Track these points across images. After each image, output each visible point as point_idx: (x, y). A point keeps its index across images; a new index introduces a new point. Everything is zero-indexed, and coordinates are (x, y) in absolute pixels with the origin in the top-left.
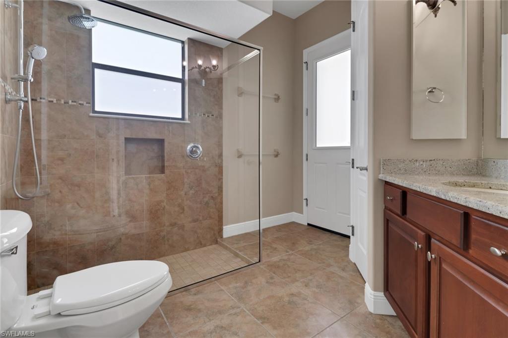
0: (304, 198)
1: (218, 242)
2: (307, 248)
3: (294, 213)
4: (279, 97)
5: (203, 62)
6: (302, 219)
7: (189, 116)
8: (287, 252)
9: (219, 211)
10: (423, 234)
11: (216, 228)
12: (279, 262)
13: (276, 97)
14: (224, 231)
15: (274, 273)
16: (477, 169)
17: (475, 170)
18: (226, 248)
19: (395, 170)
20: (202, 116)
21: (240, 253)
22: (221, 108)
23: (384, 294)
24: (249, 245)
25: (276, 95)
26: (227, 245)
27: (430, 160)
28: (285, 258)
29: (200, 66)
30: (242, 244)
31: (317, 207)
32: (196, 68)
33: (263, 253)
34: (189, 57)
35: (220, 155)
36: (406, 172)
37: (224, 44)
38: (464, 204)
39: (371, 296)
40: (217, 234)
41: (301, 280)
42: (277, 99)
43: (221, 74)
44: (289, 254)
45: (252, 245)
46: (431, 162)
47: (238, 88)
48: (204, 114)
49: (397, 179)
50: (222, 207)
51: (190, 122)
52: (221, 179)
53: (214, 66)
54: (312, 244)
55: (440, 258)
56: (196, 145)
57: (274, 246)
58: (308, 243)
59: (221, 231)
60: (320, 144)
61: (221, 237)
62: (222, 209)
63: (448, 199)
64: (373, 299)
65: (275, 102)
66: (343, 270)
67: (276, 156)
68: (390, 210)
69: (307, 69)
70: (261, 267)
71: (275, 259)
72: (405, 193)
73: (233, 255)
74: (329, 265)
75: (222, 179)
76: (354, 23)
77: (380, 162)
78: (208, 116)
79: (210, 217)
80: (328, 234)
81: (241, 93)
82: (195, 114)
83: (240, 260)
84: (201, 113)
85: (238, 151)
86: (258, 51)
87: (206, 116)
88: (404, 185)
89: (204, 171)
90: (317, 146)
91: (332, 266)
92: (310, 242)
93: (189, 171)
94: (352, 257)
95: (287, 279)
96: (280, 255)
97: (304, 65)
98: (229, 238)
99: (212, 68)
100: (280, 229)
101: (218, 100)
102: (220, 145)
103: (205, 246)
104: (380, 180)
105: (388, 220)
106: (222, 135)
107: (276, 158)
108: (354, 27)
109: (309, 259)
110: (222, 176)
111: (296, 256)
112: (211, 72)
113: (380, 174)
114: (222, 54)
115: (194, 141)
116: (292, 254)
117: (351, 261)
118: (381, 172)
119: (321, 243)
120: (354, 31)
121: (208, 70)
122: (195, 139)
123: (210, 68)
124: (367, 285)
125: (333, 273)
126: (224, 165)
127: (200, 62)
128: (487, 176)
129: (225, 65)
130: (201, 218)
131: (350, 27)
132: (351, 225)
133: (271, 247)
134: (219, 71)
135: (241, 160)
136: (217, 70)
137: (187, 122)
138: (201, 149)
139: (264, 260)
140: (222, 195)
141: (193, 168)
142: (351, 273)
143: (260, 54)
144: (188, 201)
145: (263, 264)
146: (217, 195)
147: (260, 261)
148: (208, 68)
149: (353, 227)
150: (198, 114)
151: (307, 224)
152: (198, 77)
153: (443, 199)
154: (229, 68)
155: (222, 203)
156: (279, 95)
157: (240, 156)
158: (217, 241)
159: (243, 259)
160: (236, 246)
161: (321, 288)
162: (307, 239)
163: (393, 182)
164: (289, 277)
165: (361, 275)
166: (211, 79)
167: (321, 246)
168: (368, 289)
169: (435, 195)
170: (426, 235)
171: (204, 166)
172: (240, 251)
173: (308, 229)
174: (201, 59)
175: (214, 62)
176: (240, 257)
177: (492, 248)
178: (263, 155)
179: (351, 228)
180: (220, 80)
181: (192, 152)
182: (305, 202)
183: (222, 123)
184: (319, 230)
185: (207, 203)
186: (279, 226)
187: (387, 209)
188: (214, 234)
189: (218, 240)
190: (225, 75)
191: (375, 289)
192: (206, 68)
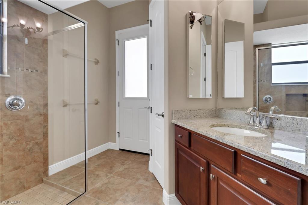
0: (117, 131)
1: (44, 181)
2: (121, 169)
3: (109, 143)
4: (98, 61)
5: (26, 23)
6: (115, 146)
7: (8, 70)
8: (107, 176)
9: (44, 154)
10: (205, 161)
11: (42, 170)
12: (101, 187)
13: (96, 61)
14: (49, 170)
15: (99, 199)
16: (216, 114)
17: (215, 114)
18: (52, 185)
19: (181, 117)
20: (25, 70)
21: (66, 188)
22: (46, 65)
23: (176, 196)
24: (75, 177)
25: (95, 59)
26: (52, 182)
27: (197, 110)
28: (106, 181)
29: (22, 26)
30: (68, 178)
31: (126, 137)
32: (18, 26)
33: (88, 182)
34: (8, 14)
35: (46, 105)
36: (186, 118)
37: (50, 11)
38: (238, 148)
39: (167, 198)
40: (43, 174)
41: (121, 198)
42: (97, 62)
43: (46, 36)
44: (109, 178)
45: (77, 177)
46: (197, 111)
47: (63, 50)
48: (27, 70)
49: (185, 125)
50: (48, 150)
51: (9, 76)
52: (46, 127)
53: (38, 28)
54: (124, 165)
55: (217, 177)
56: (18, 97)
57: (97, 173)
58: (122, 165)
59: (46, 171)
60: (127, 96)
61: (47, 175)
62: (48, 152)
63: (225, 143)
64: (169, 200)
65: (95, 64)
66: (147, 180)
67: (97, 104)
68: (178, 142)
69: (118, 45)
70: (87, 196)
71: (98, 185)
72: (190, 134)
73: (59, 190)
74: (138, 179)
75: (48, 126)
76: (151, 21)
77: (172, 112)
78: (32, 71)
79: (35, 161)
80: (134, 154)
81: (66, 55)
82: (16, 68)
83: (66, 193)
84: (24, 68)
85: (63, 101)
86: (84, 24)
87: (30, 71)
88: (191, 129)
89: (27, 121)
90: (126, 97)
91: (139, 179)
92: (123, 164)
93: (9, 122)
94: (151, 169)
95: (109, 201)
96: (102, 180)
97: (117, 42)
98: (55, 174)
99: (36, 30)
100: (100, 157)
101: (44, 59)
102: (45, 96)
103: (29, 188)
104: (173, 123)
105: (178, 149)
106: (47, 88)
107: (96, 105)
108: (151, 23)
109: (124, 178)
110: (48, 123)
111: (114, 177)
112: (35, 33)
113: (172, 119)
114: (47, 19)
115: (16, 93)
116: (111, 177)
117: (150, 172)
118: (173, 119)
119: (130, 162)
120: (151, 26)
121: (31, 30)
122: (16, 92)
123: (34, 29)
124: (164, 190)
125: (141, 185)
126: (49, 113)
127: (23, 22)
128: (221, 118)
129: (50, 29)
130: (24, 165)
131: (149, 23)
132: (150, 149)
133: (94, 175)
134: (43, 33)
135: (66, 109)
136: (42, 32)
137: (6, 75)
138: (24, 101)
139: (89, 188)
140: (48, 140)
141: (14, 119)
142: (152, 181)
143: (85, 26)
144: (8, 152)
145: (89, 193)
146: (42, 140)
147: (85, 191)
148: (32, 28)
149: (151, 150)
150: (20, 69)
151: (119, 150)
152: (20, 34)
153: (221, 142)
154: (54, 33)
155: (47, 147)
156: (98, 60)
157: (65, 105)
158: (42, 180)
159: (69, 192)
160: (62, 182)
161: (135, 201)
162: (121, 162)
163: (183, 126)
164: (111, 198)
165: (157, 181)
166: (34, 38)
167: (131, 165)
168: (165, 193)
169: (215, 139)
170: (207, 161)
171: (27, 116)
172: (67, 185)
173: (120, 153)
174: (23, 19)
175: (39, 25)
176: (66, 192)
177: (259, 178)
178: (88, 104)
179: (150, 151)
180: (45, 41)
181: (12, 104)
182: (117, 134)
183: (47, 78)
184: (127, 152)
185: (31, 150)
186: (99, 154)
187: (177, 142)
188: (39, 175)
189: (44, 179)
190: (50, 38)
191: (170, 193)
192: (30, 28)
